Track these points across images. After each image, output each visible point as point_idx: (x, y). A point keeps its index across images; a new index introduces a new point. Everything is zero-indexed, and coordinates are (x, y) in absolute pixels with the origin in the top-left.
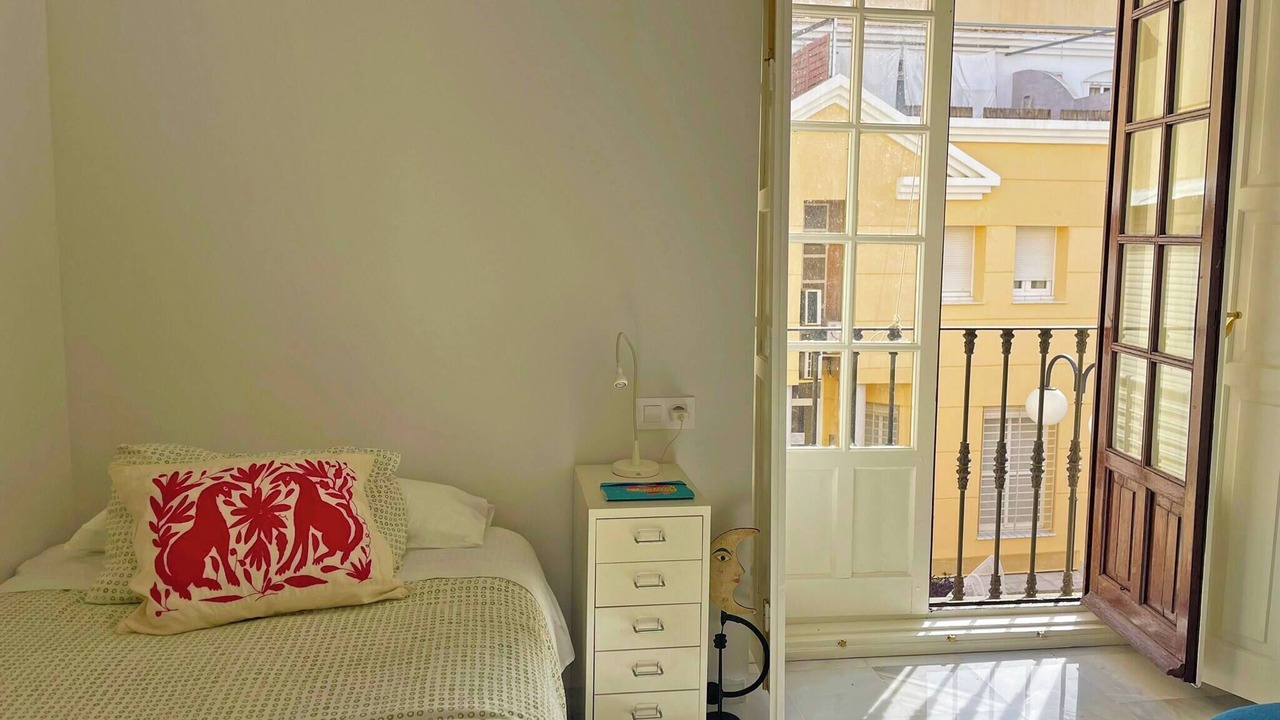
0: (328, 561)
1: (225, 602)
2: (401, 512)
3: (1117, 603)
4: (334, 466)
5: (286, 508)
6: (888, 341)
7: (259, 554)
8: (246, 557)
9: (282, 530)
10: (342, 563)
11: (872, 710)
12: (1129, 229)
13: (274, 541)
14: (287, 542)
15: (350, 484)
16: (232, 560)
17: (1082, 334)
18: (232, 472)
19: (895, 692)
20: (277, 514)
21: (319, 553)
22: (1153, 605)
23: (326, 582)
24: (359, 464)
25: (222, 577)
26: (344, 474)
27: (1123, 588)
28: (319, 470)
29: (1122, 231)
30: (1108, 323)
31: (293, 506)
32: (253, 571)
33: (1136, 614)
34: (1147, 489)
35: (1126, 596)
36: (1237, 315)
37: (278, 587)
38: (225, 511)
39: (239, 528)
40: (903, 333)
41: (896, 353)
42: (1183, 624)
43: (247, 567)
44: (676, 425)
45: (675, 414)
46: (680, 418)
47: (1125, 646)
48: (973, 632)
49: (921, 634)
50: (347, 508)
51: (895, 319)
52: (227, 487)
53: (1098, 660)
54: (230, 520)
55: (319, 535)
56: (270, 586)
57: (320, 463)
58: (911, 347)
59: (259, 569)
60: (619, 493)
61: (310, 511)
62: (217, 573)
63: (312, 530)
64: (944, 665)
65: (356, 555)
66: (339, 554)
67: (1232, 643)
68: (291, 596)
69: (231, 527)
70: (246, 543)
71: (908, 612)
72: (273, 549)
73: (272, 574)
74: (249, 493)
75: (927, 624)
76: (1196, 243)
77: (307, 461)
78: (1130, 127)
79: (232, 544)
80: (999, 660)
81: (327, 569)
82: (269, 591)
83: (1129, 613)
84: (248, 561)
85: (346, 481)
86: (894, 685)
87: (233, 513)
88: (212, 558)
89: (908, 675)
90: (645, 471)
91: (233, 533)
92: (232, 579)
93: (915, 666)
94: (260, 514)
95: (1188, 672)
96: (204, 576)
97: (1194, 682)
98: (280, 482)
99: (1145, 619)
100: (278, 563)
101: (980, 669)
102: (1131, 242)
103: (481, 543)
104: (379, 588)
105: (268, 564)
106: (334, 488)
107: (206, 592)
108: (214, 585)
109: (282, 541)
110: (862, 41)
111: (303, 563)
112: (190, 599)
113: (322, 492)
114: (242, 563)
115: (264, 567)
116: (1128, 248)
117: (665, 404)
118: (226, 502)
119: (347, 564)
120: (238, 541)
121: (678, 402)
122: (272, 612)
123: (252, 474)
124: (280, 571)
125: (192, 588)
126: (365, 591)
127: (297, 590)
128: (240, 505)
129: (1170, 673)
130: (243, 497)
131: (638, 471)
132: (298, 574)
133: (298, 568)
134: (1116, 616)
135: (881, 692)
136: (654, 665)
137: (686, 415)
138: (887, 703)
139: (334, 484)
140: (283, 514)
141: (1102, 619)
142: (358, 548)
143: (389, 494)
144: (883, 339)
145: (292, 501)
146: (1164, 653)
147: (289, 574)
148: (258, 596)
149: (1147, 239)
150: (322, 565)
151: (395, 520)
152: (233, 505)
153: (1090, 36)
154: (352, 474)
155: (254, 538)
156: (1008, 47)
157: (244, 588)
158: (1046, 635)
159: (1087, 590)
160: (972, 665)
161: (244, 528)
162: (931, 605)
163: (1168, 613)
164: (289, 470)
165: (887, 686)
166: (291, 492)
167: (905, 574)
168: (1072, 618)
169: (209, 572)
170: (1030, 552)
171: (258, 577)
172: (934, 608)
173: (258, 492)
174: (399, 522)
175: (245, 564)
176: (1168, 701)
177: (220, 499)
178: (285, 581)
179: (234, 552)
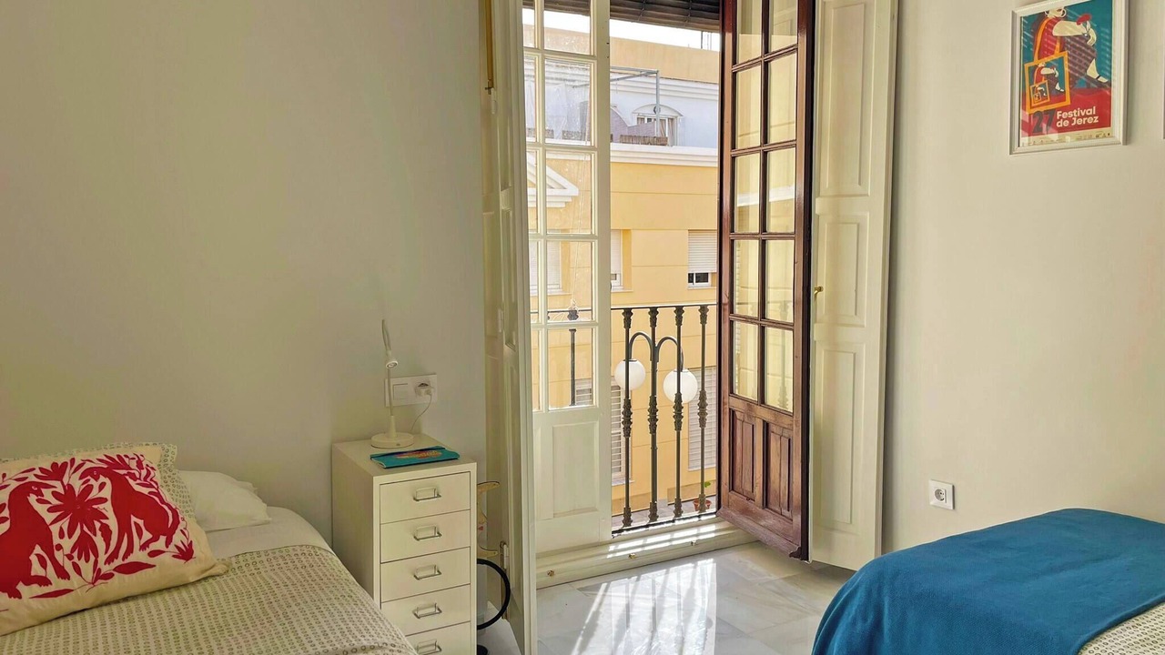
0: (154, 546)
1: (56, 596)
2: (188, 499)
3: (745, 512)
4: (134, 459)
5: (103, 500)
6: (568, 321)
7: (85, 547)
8: (73, 551)
9: (104, 521)
10: (167, 547)
11: (587, 621)
12: (737, 230)
13: (99, 533)
14: (111, 532)
15: (152, 474)
16: (59, 555)
17: (703, 309)
18: (35, 472)
19: (600, 604)
20: (95, 507)
21: (143, 541)
22: (773, 508)
23: (154, 566)
24: (151, 456)
25: (51, 572)
26: (144, 466)
27: (748, 499)
28: (120, 462)
29: (732, 231)
30: (725, 300)
31: (109, 497)
32: (82, 563)
33: (762, 517)
34: (764, 421)
35: (750, 504)
36: (820, 289)
37: (109, 576)
38: (41, 509)
39: (60, 523)
40: (579, 314)
41: (575, 330)
42: (797, 519)
43: (76, 560)
44: (424, 399)
45: (423, 390)
46: (428, 393)
47: (755, 543)
48: (647, 548)
49: (610, 556)
50: (158, 495)
51: (572, 302)
52: (36, 486)
53: (734, 557)
54: (49, 518)
55: (141, 522)
56: (99, 576)
57: (119, 456)
58: (590, 325)
59: (87, 560)
60: (392, 461)
61: (127, 502)
62: (45, 569)
63: (134, 519)
64: (630, 578)
65: (178, 538)
66: (163, 539)
67: (829, 527)
68: (123, 582)
69: (51, 524)
70: (70, 537)
71: (597, 541)
72: (99, 540)
73: (101, 564)
74: (60, 490)
75: (612, 548)
76: (791, 238)
77: (106, 456)
78: (734, 153)
79: (56, 540)
80: (668, 568)
81: (154, 554)
82: (100, 581)
83: (755, 517)
84: (75, 554)
85: (149, 473)
86: (598, 600)
87: (50, 510)
88: (38, 555)
89: (606, 590)
90: (405, 443)
91: (55, 529)
92: (62, 573)
93: (609, 582)
94: (78, 508)
95: (803, 553)
96: (33, 574)
97: (807, 559)
98: (89, 477)
99: (770, 520)
100: (106, 553)
101: (658, 576)
102: (739, 239)
103: (268, 519)
104: (203, 566)
105: (96, 555)
106: (140, 479)
107: (37, 589)
108: (44, 581)
109: (106, 532)
110: (544, 78)
111: (130, 550)
112: (20, 597)
113: (131, 481)
114: (70, 557)
115: (92, 558)
116: (736, 242)
117: (412, 382)
118: (40, 501)
119: (172, 547)
120: (61, 535)
121: (422, 380)
122: (98, 602)
123: (57, 471)
124: (109, 561)
125: (21, 587)
126: (190, 570)
127: (126, 577)
128: (55, 502)
129: (791, 555)
130: (55, 494)
131: (398, 441)
132: (127, 561)
133: (125, 557)
134: (745, 521)
135: (589, 606)
136: (431, 606)
137: (432, 390)
138: (597, 614)
139: (140, 474)
140: (101, 507)
141: (735, 525)
142: (178, 531)
143: (175, 483)
144: (563, 319)
145: (107, 493)
146: (785, 542)
147: (118, 562)
148: (88, 587)
149: (752, 236)
150: (148, 550)
151: (184, 507)
152: (47, 502)
153: (638, 76)
154: (151, 465)
155: (78, 532)
156: (574, 81)
157: (75, 580)
158: (698, 543)
159: (719, 506)
160: (650, 575)
161: (65, 524)
162: (613, 532)
163: (785, 512)
164: (93, 465)
165: (593, 601)
166: (102, 486)
167: (594, 510)
168: (713, 528)
169: (36, 569)
170: (650, 490)
171: (87, 569)
172: (615, 535)
173: (69, 488)
174: (188, 509)
175: (73, 558)
176: (785, 579)
177: (32, 499)
178: (115, 570)
179: (59, 547)
